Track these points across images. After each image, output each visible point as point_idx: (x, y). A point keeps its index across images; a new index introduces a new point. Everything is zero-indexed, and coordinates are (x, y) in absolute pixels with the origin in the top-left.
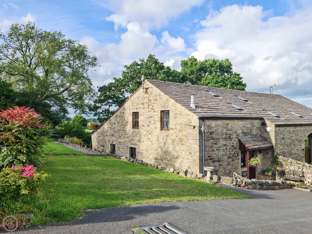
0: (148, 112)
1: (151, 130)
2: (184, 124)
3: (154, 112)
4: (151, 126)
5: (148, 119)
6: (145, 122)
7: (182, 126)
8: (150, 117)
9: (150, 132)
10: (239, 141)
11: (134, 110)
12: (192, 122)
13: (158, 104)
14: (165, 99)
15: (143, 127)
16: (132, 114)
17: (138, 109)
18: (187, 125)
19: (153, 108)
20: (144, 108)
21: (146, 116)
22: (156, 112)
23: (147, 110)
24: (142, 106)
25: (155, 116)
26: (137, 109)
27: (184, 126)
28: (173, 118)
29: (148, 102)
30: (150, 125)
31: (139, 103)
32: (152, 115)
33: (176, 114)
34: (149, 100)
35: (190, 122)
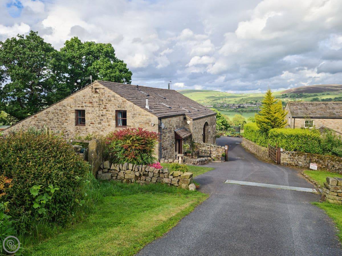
0: (99, 110)
1: (104, 127)
2: (144, 123)
3: (107, 111)
4: (103, 123)
5: (99, 117)
6: (95, 119)
7: (141, 124)
8: (102, 115)
9: (102, 129)
10: (175, 132)
11: (78, 108)
12: (152, 121)
13: (113, 104)
14: (121, 101)
15: (92, 124)
16: (74, 111)
17: (85, 107)
18: (146, 123)
19: (106, 108)
20: (93, 107)
21: (95, 115)
22: (110, 111)
23: (97, 109)
24: (90, 105)
25: (108, 115)
26: (82, 107)
27: (143, 124)
28: (131, 117)
29: (98, 101)
30: (101, 123)
31: (86, 101)
32: (103, 114)
33: (134, 114)
34: (100, 100)
35: (149, 121)
